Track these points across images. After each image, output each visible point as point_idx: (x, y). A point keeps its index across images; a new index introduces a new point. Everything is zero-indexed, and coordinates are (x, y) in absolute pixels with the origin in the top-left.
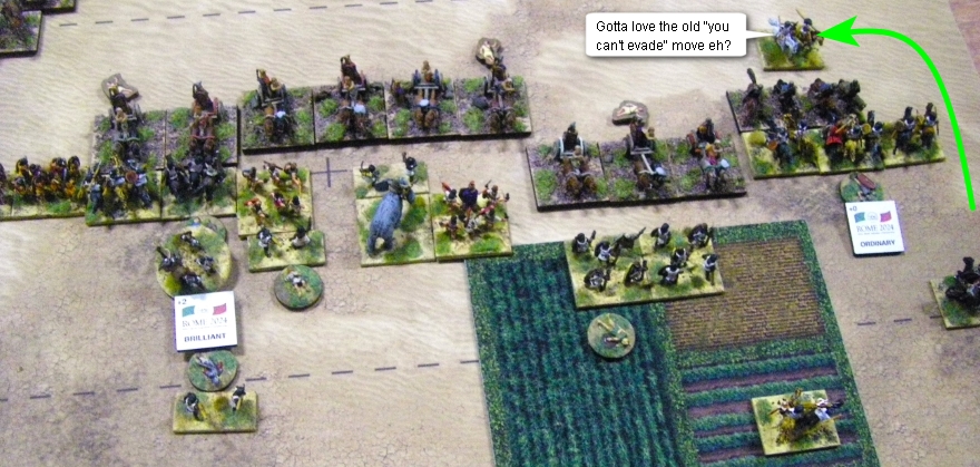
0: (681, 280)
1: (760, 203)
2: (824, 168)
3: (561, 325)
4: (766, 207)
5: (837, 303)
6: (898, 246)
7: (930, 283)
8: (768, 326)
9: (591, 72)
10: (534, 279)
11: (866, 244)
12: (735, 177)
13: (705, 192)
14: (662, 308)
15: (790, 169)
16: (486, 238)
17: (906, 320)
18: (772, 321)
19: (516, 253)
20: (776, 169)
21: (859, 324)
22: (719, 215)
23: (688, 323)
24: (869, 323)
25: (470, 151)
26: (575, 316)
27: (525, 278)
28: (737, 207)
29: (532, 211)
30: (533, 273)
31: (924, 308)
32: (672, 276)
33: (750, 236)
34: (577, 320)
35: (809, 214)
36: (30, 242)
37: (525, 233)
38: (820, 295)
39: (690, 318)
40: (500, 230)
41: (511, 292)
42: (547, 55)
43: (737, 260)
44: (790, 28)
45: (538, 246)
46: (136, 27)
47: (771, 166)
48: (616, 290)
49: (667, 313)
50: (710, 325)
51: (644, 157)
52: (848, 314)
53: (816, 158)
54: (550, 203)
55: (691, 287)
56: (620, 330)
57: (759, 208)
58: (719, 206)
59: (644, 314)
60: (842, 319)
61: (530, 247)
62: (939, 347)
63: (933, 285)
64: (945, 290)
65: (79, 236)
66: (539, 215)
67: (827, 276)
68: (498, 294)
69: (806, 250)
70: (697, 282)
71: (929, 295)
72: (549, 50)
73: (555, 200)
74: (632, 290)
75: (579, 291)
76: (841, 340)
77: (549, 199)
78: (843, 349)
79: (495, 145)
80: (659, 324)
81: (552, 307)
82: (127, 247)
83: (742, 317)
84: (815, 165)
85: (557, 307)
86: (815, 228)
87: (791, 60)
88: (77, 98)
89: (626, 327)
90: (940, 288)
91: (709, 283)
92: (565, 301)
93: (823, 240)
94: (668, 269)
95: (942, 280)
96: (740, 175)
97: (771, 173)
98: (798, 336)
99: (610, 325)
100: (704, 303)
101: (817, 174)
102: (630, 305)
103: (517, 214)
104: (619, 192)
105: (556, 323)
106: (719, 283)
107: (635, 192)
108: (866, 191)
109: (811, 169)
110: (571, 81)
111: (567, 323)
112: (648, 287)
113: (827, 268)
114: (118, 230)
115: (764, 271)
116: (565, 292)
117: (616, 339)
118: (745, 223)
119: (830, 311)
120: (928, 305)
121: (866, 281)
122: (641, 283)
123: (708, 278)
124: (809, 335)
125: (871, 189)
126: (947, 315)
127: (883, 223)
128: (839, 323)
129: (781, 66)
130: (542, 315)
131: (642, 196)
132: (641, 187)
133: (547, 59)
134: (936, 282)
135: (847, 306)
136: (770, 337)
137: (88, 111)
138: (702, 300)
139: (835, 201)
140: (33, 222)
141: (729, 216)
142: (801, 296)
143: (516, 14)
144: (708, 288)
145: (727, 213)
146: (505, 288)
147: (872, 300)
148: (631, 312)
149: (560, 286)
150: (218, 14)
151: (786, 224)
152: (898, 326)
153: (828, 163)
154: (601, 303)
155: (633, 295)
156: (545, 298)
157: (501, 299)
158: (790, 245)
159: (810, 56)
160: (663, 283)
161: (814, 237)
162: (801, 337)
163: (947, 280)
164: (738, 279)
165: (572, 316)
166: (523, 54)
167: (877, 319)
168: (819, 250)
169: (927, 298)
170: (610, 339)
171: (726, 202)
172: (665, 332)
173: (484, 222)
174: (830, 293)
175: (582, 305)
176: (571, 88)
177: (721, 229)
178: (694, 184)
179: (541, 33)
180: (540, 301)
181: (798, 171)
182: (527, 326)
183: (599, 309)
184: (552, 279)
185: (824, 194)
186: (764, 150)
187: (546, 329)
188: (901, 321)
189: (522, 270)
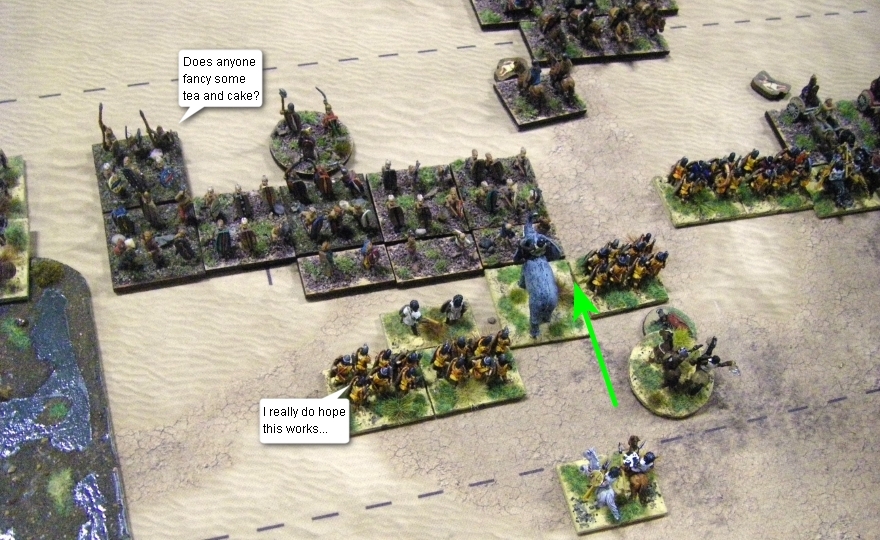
36: (775, 238)
46: (742, 28)
65: (816, 229)
82: (866, 236)
88: (731, 96)
114: (849, 220)
137: (750, 109)
140: (765, 218)
150: (809, 16)
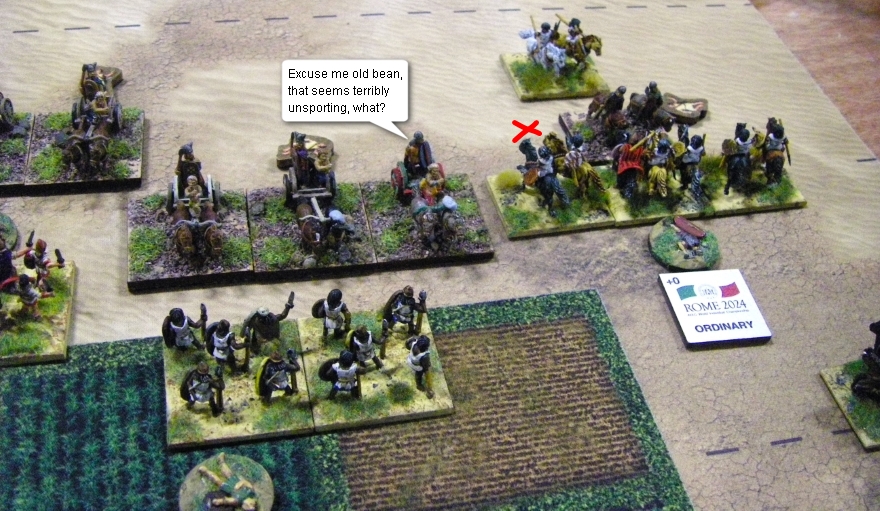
0: (367, 388)
1: (517, 270)
2: (621, 216)
3: (133, 481)
4: (529, 275)
5: (665, 420)
6: (761, 330)
7: (821, 377)
8: (539, 465)
9: (253, 106)
10: (98, 398)
11: (705, 328)
12: (473, 229)
13: (421, 254)
14: (333, 442)
15: (568, 220)
16: (22, 331)
17: (793, 440)
18: (547, 456)
19: (74, 357)
20: (546, 221)
21: (709, 454)
22: (445, 289)
23: (384, 468)
24: (726, 451)
25: (38, 210)
26: (164, 463)
27: (80, 399)
28: (479, 277)
29: (121, 293)
30: (98, 390)
31: (819, 418)
32: (346, 379)
33: (501, 317)
34: (167, 470)
35: (602, 282)
37: (99, 326)
38: (632, 406)
39: (390, 460)
40: (50, 320)
41: (49, 421)
42: (191, 88)
43: (481, 356)
44: (550, 33)
45: (116, 345)
47: (536, 218)
48: (245, 412)
49: (344, 450)
50: (426, 471)
51: (314, 201)
52: (686, 437)
53: (607, 203)
54: (149, 276)
55: (388, 403)
56: (242, 482)
57: (517, 277)
58: (448, 276)
59: (298, 456)
60: (678, 446)
61: (103, 347)
62: (859, 483)
63: (827, 378)
64: (848, 384)
66: (132, 298)
67: (641, 375)
68: (24, 425)
69: (600, 334)
70: (400, 394)
71: (822, 395)
72: (196, 82)
73: (159, 270)
74: (276, 411)
75: (176, 415)
76: (678, 483)
77: (148, 270)
78: (685, 499)
79: (79, 201)
80: (330, 473)
81: (123, 449)
83: (488, 453)
84: (607, 213)
85: (132, 448)
86: (613, 301)
87: (559, 82)
89: (255, 478)
90: (840, 382)
91: (423, 395)
92: (148, 437)
93: (629, 320)
94: (336, 366)
95: (839, 370)
96: (480, 228)
97: (536, 227)
98: (599, 481)
99: (222, 475)
100: (414, 431)
101: (613, 226)
102: (273, 439)
103: (93, 299)
104: (269, 256)
105: (124, 476)
106: (443, 394)
107: (297, 255)
108: (691, 241)
109: (601, 219)
110: (221, 118)
111: (146, 476)
112: (308, 406)
113: (641, 362)
115: (528, 372)
116: (151, 421)
117: (231, 500)
118: (492, 298)
119: (651, 432)
120: (824, 412)
121: (711, 379)
122: (294, 398)
123: (421, 385)
124: (619, 478)
125: (700, 238)
126: (862, 425)
127: (727, 299)
128: (671, 453)
129: (547, 92)
130: (100, 463)
131: (309, 261)
132: (306, 246)
133: (191, 92)
134: (831, 373)
135: (683, 424)
136: (544, 485)
138: (412, 426)
139: (644, 262)
141: (464, 291)
142: (596, 411)
143: (156, 43)
144: (421, 404)
145: (462, 286)
146: (39, 416)
147: (727, 411)
148: (274, 452)
149: (144, 411)
151: (563, 297)
152: (779, 451)
153: (626, 208)
154: (215, 436)
155: (277, 421)
156: (112, 432)
157: (28, 435)
158: (574, 329)
159: (587, 76)
160: (332, 396)
161: (613, 315)
162: (602, 483)
163: (849, 368)
164: (480, 388)
165: (158, 463)
166: (155, 88)
167: (740, 441)
168: (624, 335)
169: (823, 402)
170: (218, 501)
171: (460, 271)
172: (338, 487)
173: (20, 305)
174: (648, 402)
175: (176, 441)
176: (219, 125)
177: (449, 310)
178: (403, 242)
179: (188, 63)
180: (101, 437)
181: (580, 222)
182: (68, 483)
183: (210, 448)
184: (132, 397)
185: (624, 253)
186: (521, 196)
187: (102, 489)
188: (785, 441)
189: (78, 387)
